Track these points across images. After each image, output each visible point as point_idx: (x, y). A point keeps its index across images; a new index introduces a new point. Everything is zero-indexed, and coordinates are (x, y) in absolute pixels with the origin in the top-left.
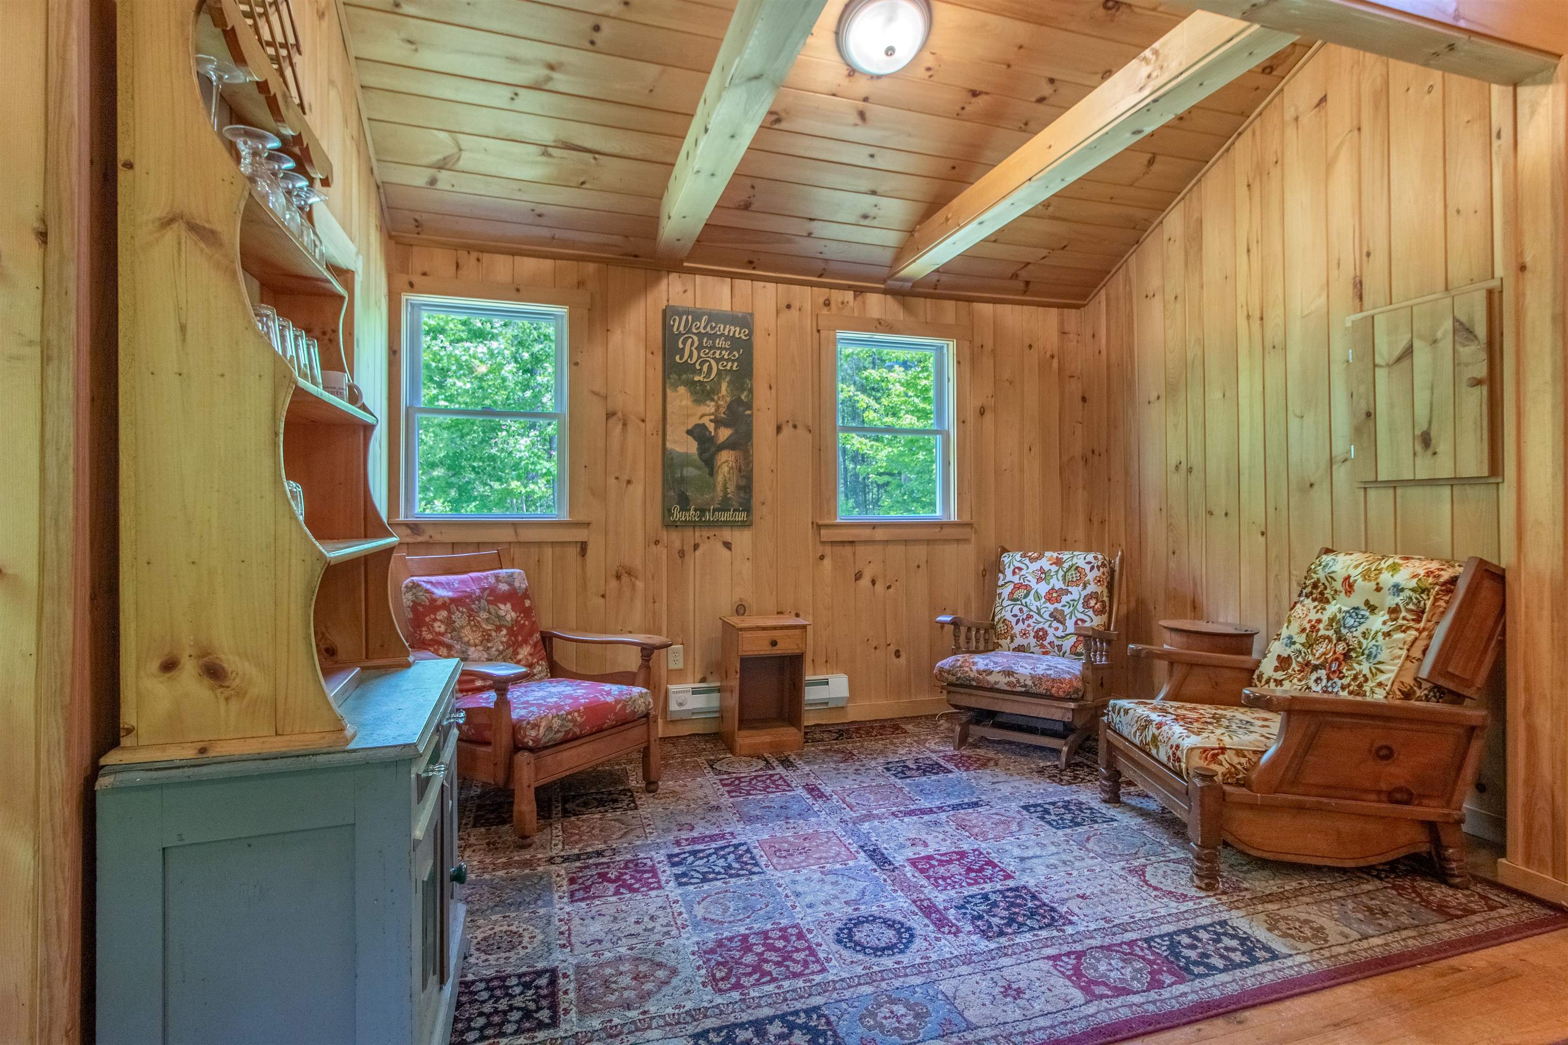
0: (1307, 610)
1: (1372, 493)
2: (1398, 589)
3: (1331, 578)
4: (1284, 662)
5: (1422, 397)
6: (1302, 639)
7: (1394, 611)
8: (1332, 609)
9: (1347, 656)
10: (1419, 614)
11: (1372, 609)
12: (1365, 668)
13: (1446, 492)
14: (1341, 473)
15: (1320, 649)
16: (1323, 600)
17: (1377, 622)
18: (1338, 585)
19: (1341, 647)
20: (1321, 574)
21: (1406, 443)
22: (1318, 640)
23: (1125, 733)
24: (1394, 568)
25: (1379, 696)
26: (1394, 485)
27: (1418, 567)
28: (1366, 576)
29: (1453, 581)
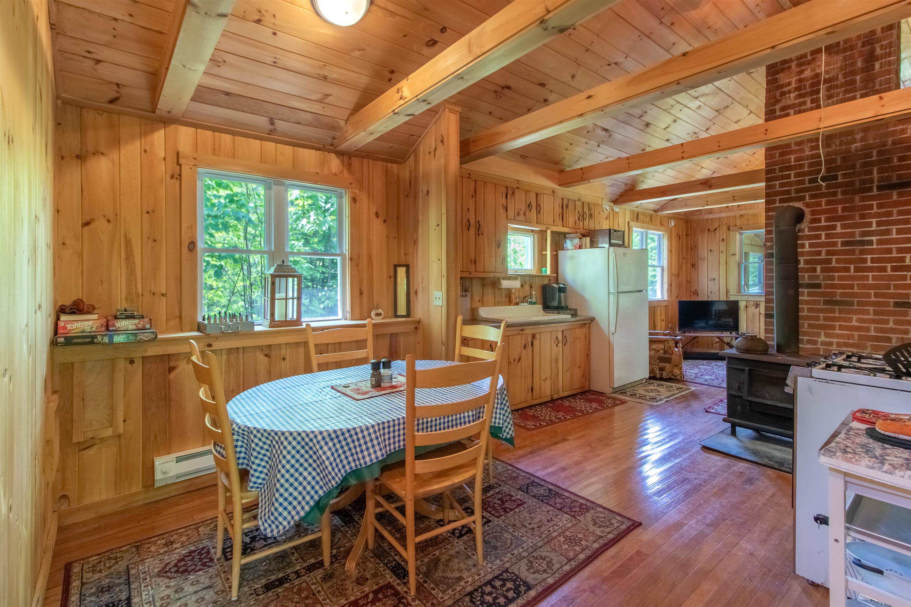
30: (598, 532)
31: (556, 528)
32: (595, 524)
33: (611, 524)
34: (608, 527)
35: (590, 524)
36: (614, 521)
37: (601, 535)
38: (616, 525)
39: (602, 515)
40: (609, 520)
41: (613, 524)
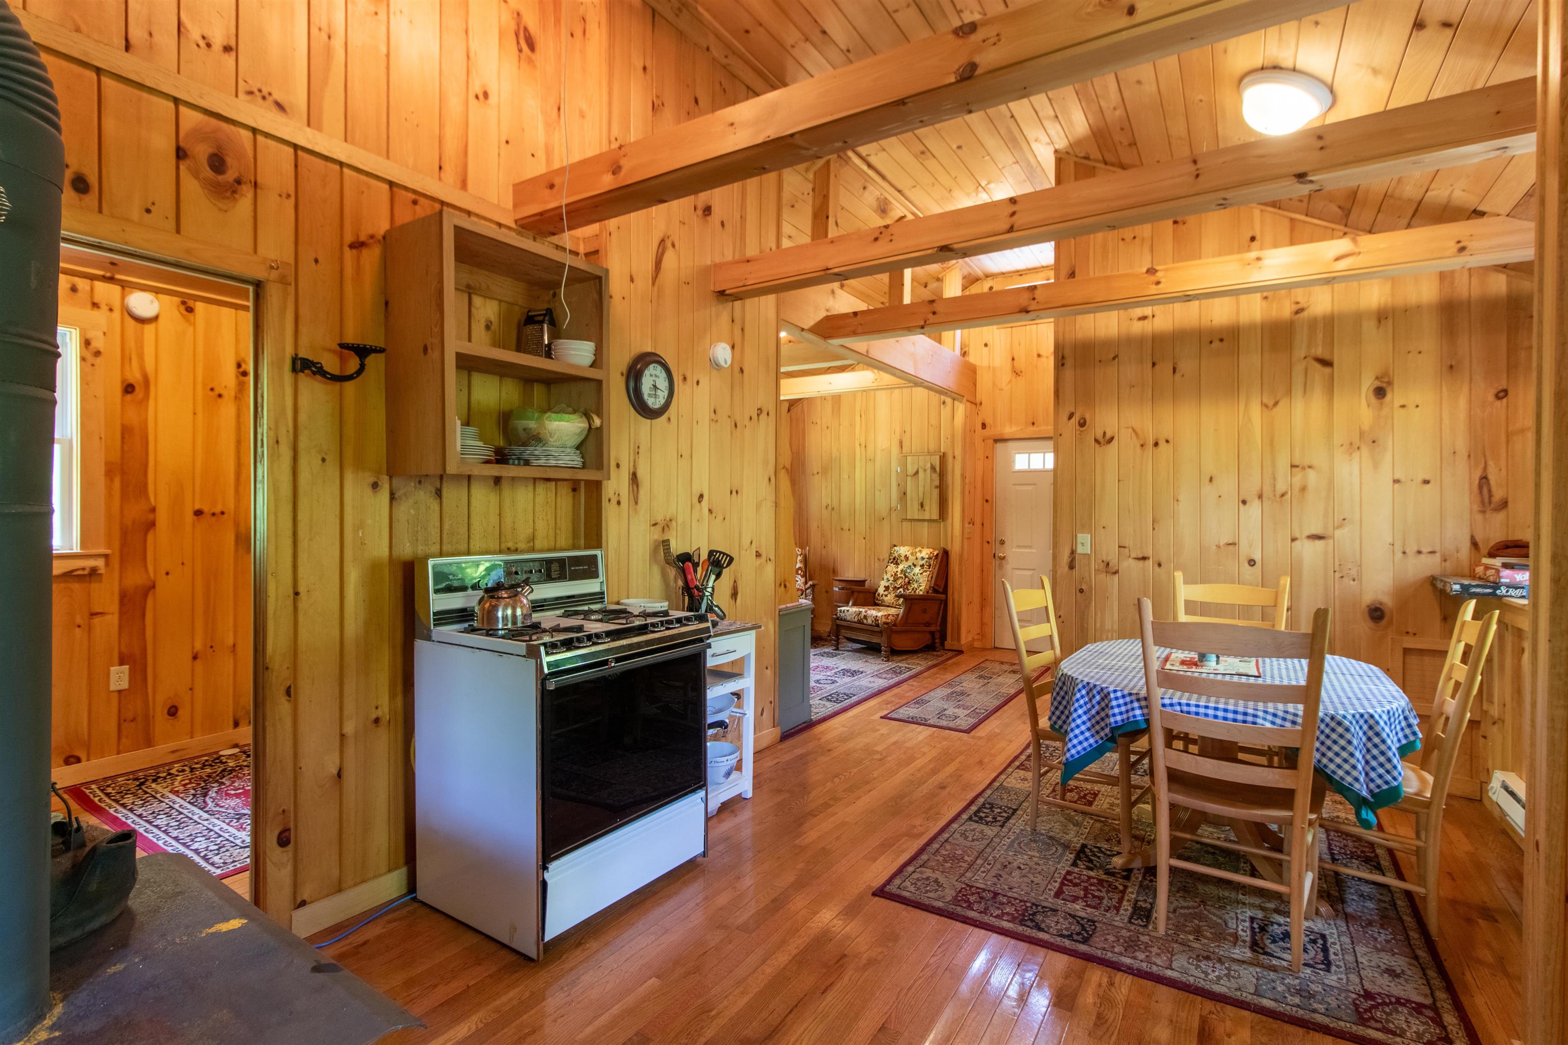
0: (892, 568)
1: (904, 523)
2: (923, 558)
3: (900, 556)
4: (887, 588)
5: (921, 489)
6: (892, 579)
7: (922, 566)
8: (901, 567)
9: (909, 583)
10: (930, 566)
11: (915, 566)
12: (916, 585)
13: (926, 523)
14: (894, 515)
15: (899, 582)
16: (897, 564)
17: (917, 570)
18: (903, 558)
19: (907, 580)
20: (896, 555)
21: (916, 506)
22: (898, 579)
23: (848, 618)
24: (920, 551)
25: (921, 593)
26: (911, 520)
27: (929, 551)
28: (912, 554)
29: (937, 555)
30: (928, 873)
31: (982, 869)
32: (936, 881)
33: (916, 884)
34: (918, 879)
35: (942, 880)
36: (912, 889)
37: (923, 869)
38: (907, 883)
39: (930, 895)
40: (919, 889)
41: (912, 884)
